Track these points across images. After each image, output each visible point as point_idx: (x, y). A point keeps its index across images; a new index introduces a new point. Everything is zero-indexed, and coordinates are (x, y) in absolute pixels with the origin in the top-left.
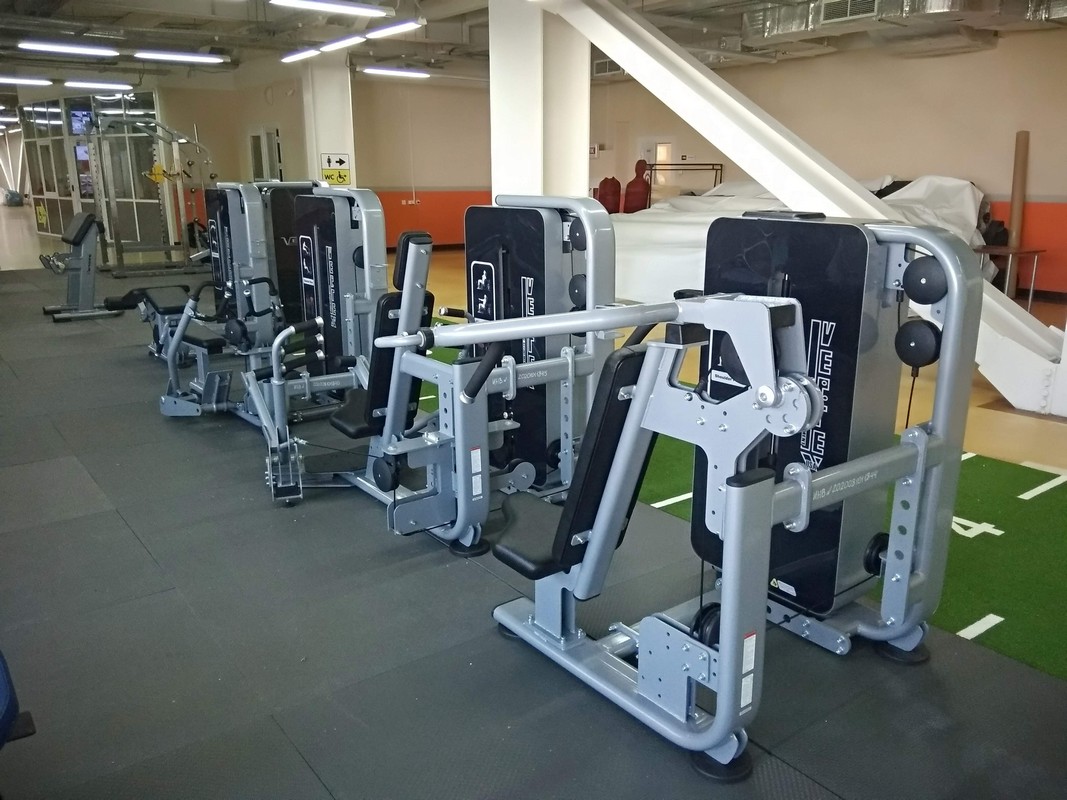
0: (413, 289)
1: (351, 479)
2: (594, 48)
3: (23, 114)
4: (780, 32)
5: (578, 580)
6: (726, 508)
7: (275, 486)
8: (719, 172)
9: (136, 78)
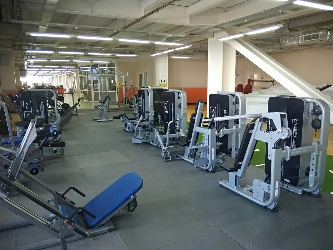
0: (199, 112)
1: (180, 157)
2: (237, 51)
3: (79, 68)
4: (291, 44)
5: (240, 172)
6: (272, 154)
7: (165, 157)
8: (273, 82)
9: (111, 60)
